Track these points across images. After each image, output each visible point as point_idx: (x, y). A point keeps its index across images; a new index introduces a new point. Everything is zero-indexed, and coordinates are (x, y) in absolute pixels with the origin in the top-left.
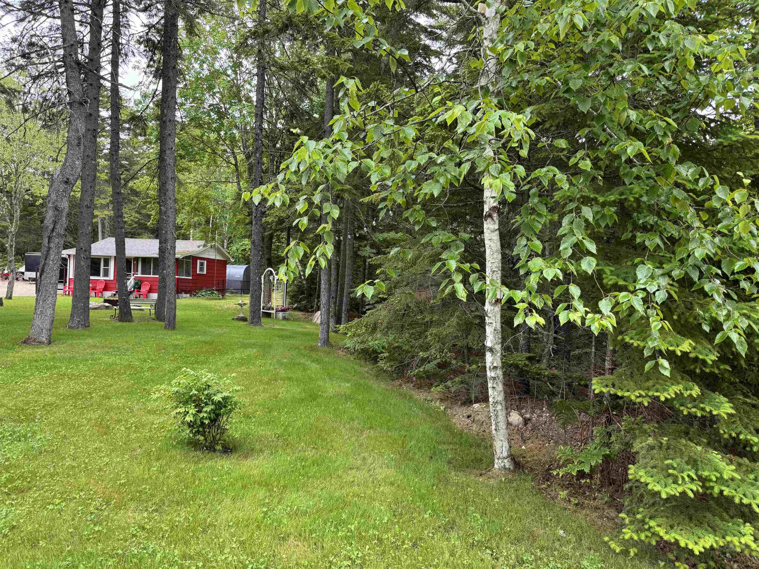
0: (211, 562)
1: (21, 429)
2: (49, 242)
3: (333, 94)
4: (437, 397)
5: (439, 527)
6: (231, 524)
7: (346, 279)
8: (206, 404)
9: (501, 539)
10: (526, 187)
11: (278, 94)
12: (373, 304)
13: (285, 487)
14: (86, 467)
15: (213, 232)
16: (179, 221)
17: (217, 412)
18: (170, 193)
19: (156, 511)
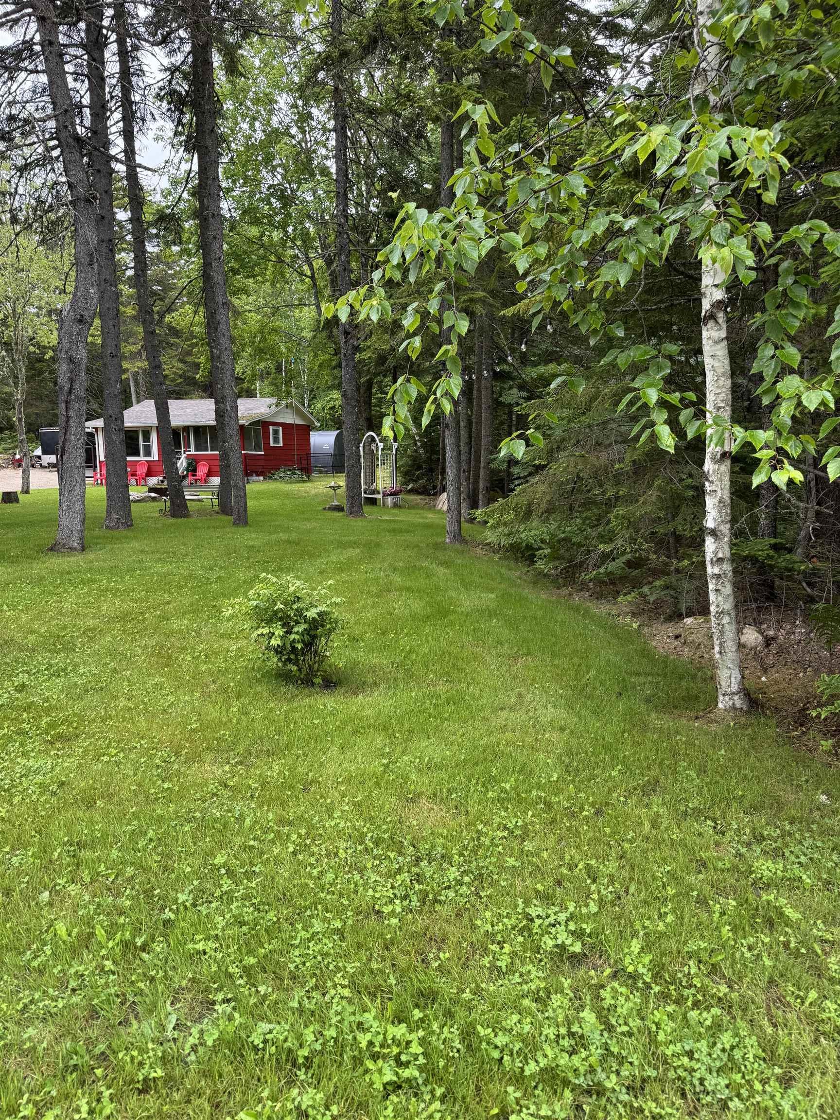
0: (317, 829)
1: (59, 660)
2: (67, 410)
3: (452, 146)
4: (628, 610)
5: (635, 789)
6: (340, 780)
7: (484, 442)
8: (297, 622)
9: (729, 806)
10: (773, 261)
11: (367, 157)
12: (525, 477)
13: (410, 732)
14: (145, 709)
15: (288, 383)
16: (239, 370)
17: (312, 633)
18: (222, 327)
19: (240, 763)
